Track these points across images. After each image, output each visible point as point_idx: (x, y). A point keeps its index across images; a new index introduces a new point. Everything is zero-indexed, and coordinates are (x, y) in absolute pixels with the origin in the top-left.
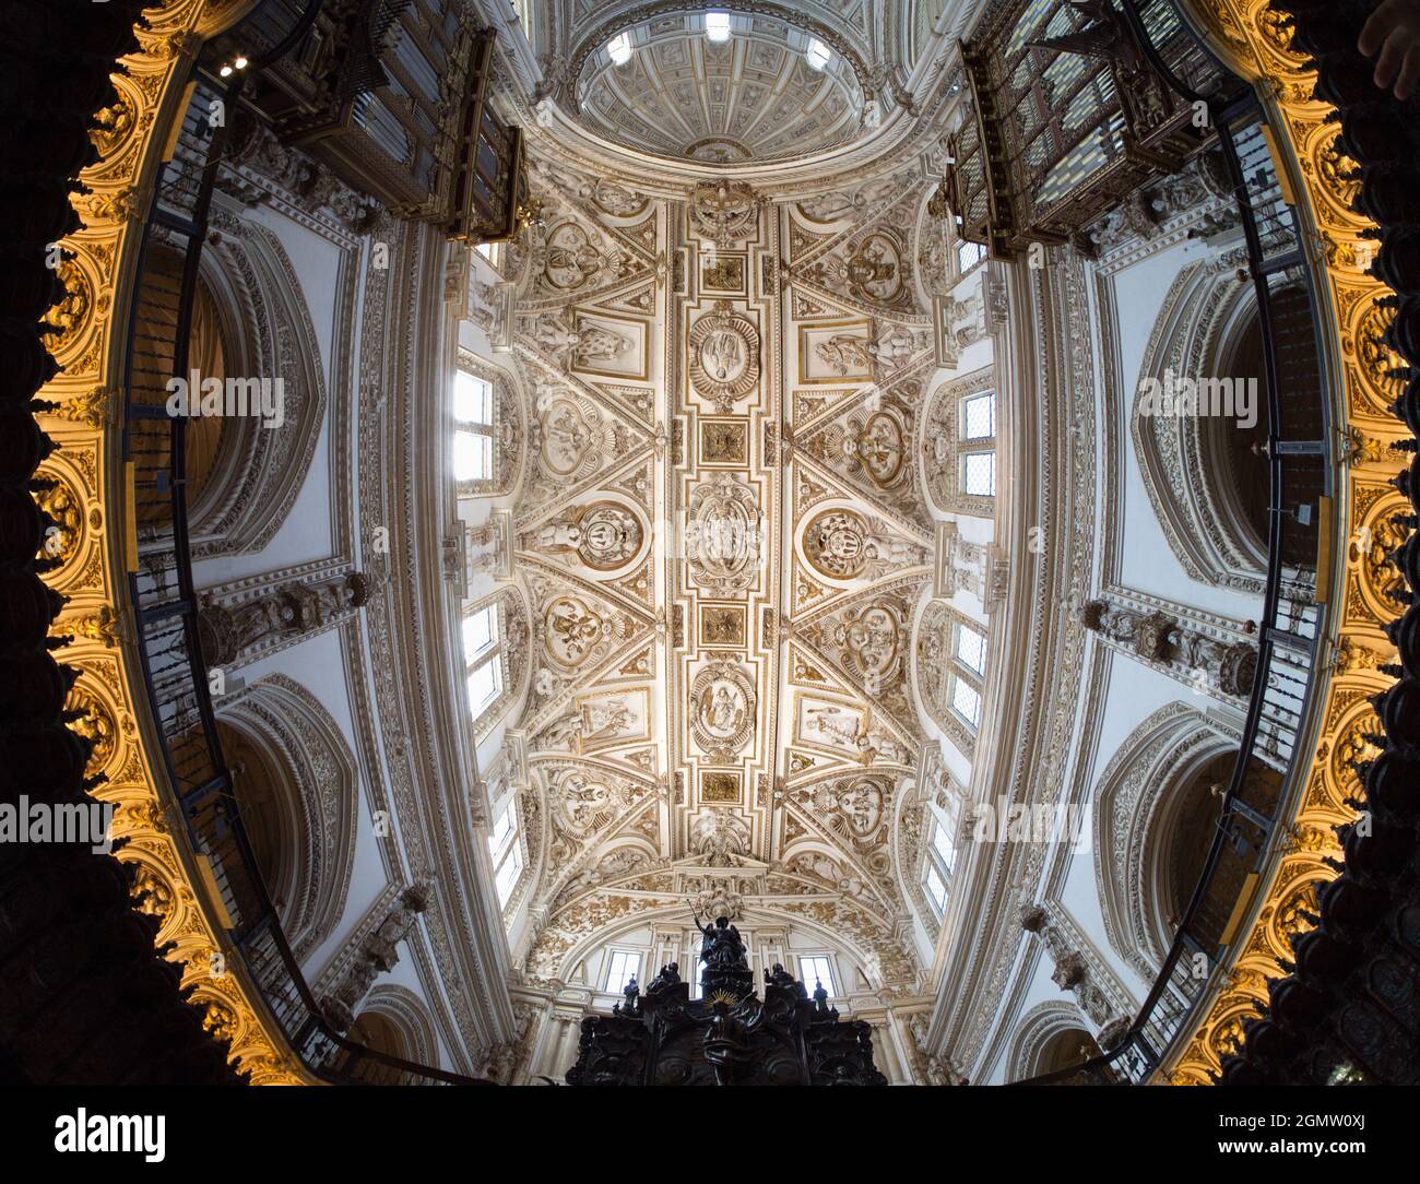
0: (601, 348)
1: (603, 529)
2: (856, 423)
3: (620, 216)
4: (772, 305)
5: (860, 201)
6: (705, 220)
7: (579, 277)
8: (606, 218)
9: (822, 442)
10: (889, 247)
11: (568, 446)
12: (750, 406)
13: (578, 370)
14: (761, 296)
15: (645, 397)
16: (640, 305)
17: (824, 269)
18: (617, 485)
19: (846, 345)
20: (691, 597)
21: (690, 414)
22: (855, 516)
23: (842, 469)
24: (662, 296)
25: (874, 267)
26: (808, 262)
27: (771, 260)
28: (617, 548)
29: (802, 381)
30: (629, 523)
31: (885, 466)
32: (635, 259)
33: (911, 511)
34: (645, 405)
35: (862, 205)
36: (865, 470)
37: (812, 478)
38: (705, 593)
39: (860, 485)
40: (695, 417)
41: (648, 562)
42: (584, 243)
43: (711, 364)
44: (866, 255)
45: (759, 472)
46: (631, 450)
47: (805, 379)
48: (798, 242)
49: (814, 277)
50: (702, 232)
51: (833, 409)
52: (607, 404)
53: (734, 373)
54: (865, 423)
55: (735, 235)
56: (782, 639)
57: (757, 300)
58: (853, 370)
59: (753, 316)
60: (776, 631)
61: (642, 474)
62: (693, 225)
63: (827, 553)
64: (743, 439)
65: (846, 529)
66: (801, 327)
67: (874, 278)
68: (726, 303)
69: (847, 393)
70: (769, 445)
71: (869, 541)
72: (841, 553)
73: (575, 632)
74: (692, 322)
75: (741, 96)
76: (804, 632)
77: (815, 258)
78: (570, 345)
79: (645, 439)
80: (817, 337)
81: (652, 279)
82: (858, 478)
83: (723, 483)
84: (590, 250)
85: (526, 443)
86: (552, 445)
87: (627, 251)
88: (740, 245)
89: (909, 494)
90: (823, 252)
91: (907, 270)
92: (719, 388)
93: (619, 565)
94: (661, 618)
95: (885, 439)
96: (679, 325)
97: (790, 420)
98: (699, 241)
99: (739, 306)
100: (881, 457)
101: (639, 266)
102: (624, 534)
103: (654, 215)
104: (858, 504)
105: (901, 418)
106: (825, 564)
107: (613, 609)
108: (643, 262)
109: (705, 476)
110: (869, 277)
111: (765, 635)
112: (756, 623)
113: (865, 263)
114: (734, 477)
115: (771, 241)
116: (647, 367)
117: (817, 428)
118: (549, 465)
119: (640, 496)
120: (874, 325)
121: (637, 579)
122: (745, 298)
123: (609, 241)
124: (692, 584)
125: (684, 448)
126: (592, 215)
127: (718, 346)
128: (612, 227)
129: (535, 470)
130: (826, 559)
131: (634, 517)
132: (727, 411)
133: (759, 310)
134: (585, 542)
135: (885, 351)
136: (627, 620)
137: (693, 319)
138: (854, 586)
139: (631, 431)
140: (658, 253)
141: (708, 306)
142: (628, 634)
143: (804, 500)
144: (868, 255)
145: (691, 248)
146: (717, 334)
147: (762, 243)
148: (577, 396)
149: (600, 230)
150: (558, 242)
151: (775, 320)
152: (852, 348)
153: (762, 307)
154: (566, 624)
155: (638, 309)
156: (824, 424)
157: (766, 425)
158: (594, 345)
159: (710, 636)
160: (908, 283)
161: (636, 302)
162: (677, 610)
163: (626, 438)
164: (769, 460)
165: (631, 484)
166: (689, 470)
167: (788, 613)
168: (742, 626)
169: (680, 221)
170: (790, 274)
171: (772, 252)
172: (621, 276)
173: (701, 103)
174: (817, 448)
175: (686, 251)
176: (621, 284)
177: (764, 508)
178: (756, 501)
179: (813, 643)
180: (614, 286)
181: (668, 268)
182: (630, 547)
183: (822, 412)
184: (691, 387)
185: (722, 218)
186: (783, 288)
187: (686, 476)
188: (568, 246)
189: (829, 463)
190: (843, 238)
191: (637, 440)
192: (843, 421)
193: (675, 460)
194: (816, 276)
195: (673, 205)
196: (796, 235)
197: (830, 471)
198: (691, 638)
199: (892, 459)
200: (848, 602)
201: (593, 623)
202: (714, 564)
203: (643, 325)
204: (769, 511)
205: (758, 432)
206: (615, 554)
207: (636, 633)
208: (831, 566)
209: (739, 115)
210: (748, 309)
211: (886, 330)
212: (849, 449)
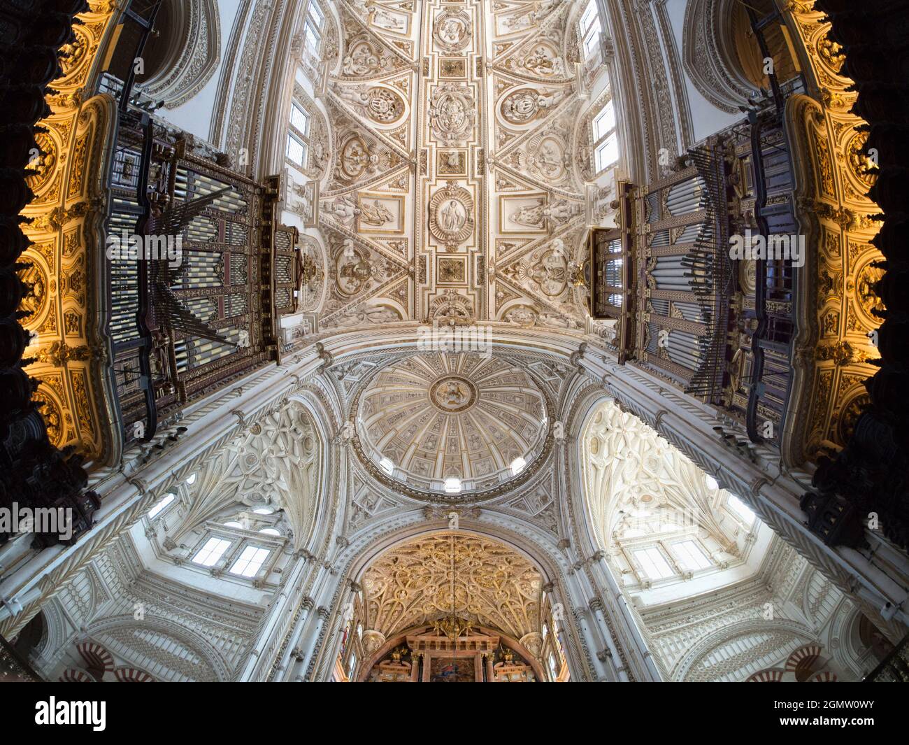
0: (529, 213)
1: (525, 109)
2: (371, 172)
3: (519, 305)
4: (421, 249)
5: (361, 316)
6: (464, 310)
7: (545, 261)
8: (529, 302)
9: (391, 162)
10: (343, 288)
11: (548, 156)
12: (436, 185)
13: (543, 194)
14: (428, 255)
15: (502, 187)
16: (506, 245)
17: (386, 273)
18: (517, 135)
19: (375, 218)
20: (472, 81)
21: (473, 179)
22: (373, 117)
23: (380, 146)
24: (491, 252)
25: (354, 274)
26: (397, 277)
27: (421, 281)
28: (516, 102)
29: (403, 197)
30: (509, 115)
31: (354, 148)
32: (509, 276)
33: (340, 118)
34: (501, 181)
35: (359, 314)
36: (366, 145)
37: (398, 142)
38: (463, 84)
39: (369, 135)
40: (470, 178)
41: (497, 97)
42: (542, 285)
43: (460, 210)
44: (359, 282)
45: (431, 147)
46: (509, 155)
47: (401, 200)
48: (402, 292)
49: (393, 267)
50: (466, 301)
51: (385, 180)
52: (524, 178)
53: (445, 205)
54: (364, 172)
55: (444, 299)
56: (419, 61)
57: (430, 252)
58: (370, 203)
59: (433, 242)
60: (421, 65)
61: (502, 143)
62: (471, 305)
63: (391, 102)
64: (440, 165)
65: (378, 113)
66: (402, 232)
67: (354, 266)
68: (450, 250)
69: (375, 189)
70: (425, 162)
71: (366, 102)
72: (382, 101)
73: (539, 61)
74: (472, 236)
75: (438, 442)
76: (405, 64)
77: (392, 280)
78: (549, 208)
79: (500, 162)
80: (394, 226)
81: (498, 264)
82: (371, 139)
83: (452, 141)
84: (538, 281)
85: (573, 156)
86: (557, 157)
87: (514, 281)
88: (440, 292)
89: (340, 130)
90: (387, 283)
91: (333, 272)
92: (455, 195)
93: (515, 93)
94: (489, 70)
95: (352, 165)
96: (480, 234)
97: (411, 176)
98: (468, 294)
99: (442, 249)
100: (355, 154)
101: (507, 271)
102: (512, 109)
103: (497, 310)
104: (371, 125)
105: (342, 174)
106: (392, 96)
107: (518, 72)
108: (504, 275)
109: (464, 144)
110: (357, 266)
111: (428, 64)
112: (433, 70)
113: (359, 277)
114: (446, 145)
115: (420, 295)
116: (500, 204)
117: (394, 170)
118: (558, 143)
119: (503, 130)
120: (356, 227)
121: (504, 88)
122: (438, 254)
123: (526, 286)
124: (472, 88)
125: (476, 159)
126: (538, 302)
127: (456, 222)
128: (525, 296)
129: (567, 141)
130: (391, 99)
131: (506, 118)
132: (450, 182)
133: (429, 246)
134: (535, 100)
135: (351, 210)
136: (509, 67)
137: (471, 238)
138: (375, 83)
139: (509, 166)
140: (494, 283)
141: (462, 248)
142: (509, 61)
143: (403, 131)
144: (357, 282)
145: (473, 288)
146: (456, 229)
147: (426, 293)
148: (544, 181)
149: (532, 292)
150: (559, 286)
151: (419, 237)
152: (371, 216)
153: (427, 248)
154: (545, 64)
155: (506, 242)
156: (390, 172)
157: (426, 174)
158: (534, 214)
159: (461, 65)
160: (332, 263)
161: (508, 246)
162: (480, 74)
163: (513, 162)
164: (424, 153)
165: (508, 137)
166: (473, 147)
167: (414, 75)
168: (442, 68)
169: (480, 307)
170: (408, 269)
171: (420, 286)
172: (518, 264)
173: (464, 437)
174: (395, 159)
175: (476, 286)
176: (518, 257)
177: (428, 128)
178: (432, 131)
179: (400, 59)
180: (523, 255)
181: (488, 270)
182: (509, 103)
183: (391, 180)
184: (473, 196)
185: (452, 311)
186: (414, 259)
187: (476, 143)
188: (553, 283)
189: (387, 149)
190: (373, 292)
191: (505, 161)
192: (378, 173)
193: (482, 152)
194: (392, 268)
195: (485, 318)
196: (403, 298)
197: (387, 145)
198: (472, 62)
199: (348, 153)
200: (379, 76)
201: (529, 66)
202: (458, 99)
203: (503, 230)
204: (425, 126)
205: (431, 170)
206: (517, 98)
207: (504, 62)
208: (388, 95)
209: (439, 429)
210: (436, 247)
211: (349, 223)
212: (375, 158)
